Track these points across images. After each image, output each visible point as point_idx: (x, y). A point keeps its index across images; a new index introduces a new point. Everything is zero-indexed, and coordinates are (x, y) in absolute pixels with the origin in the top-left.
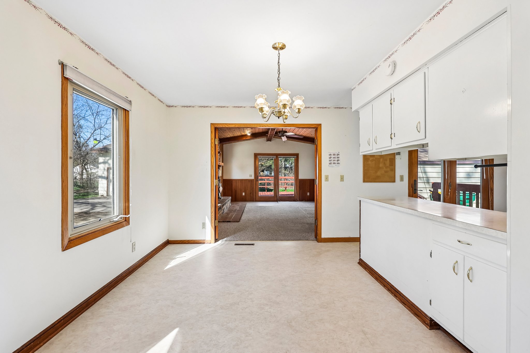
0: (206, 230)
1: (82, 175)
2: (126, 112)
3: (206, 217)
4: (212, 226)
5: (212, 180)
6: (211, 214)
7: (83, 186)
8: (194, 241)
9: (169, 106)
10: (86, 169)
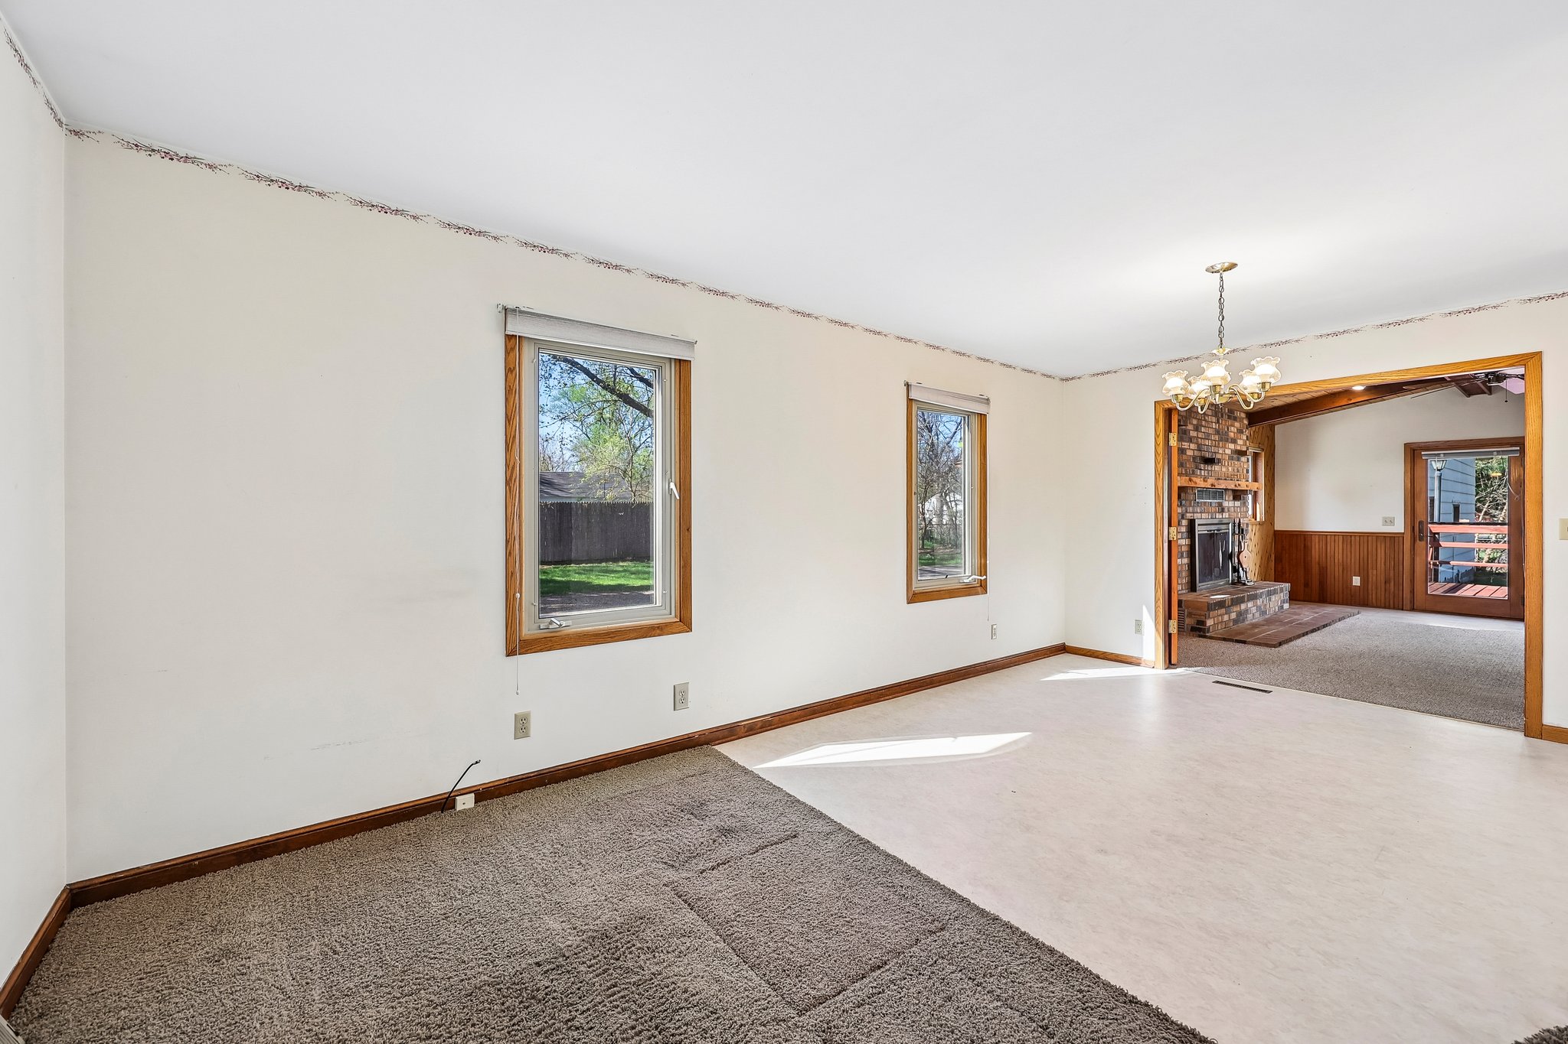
0: (1144, 637)
1: (940, 515)
2: (982, 417)
3: (1144, 608)
4: (1157, 630)
5: (1159, 528)
6: (1156, 602)
7: (941, 538)
8: (1117, 655)
9: (1067, 380)
10: (947, 503)
